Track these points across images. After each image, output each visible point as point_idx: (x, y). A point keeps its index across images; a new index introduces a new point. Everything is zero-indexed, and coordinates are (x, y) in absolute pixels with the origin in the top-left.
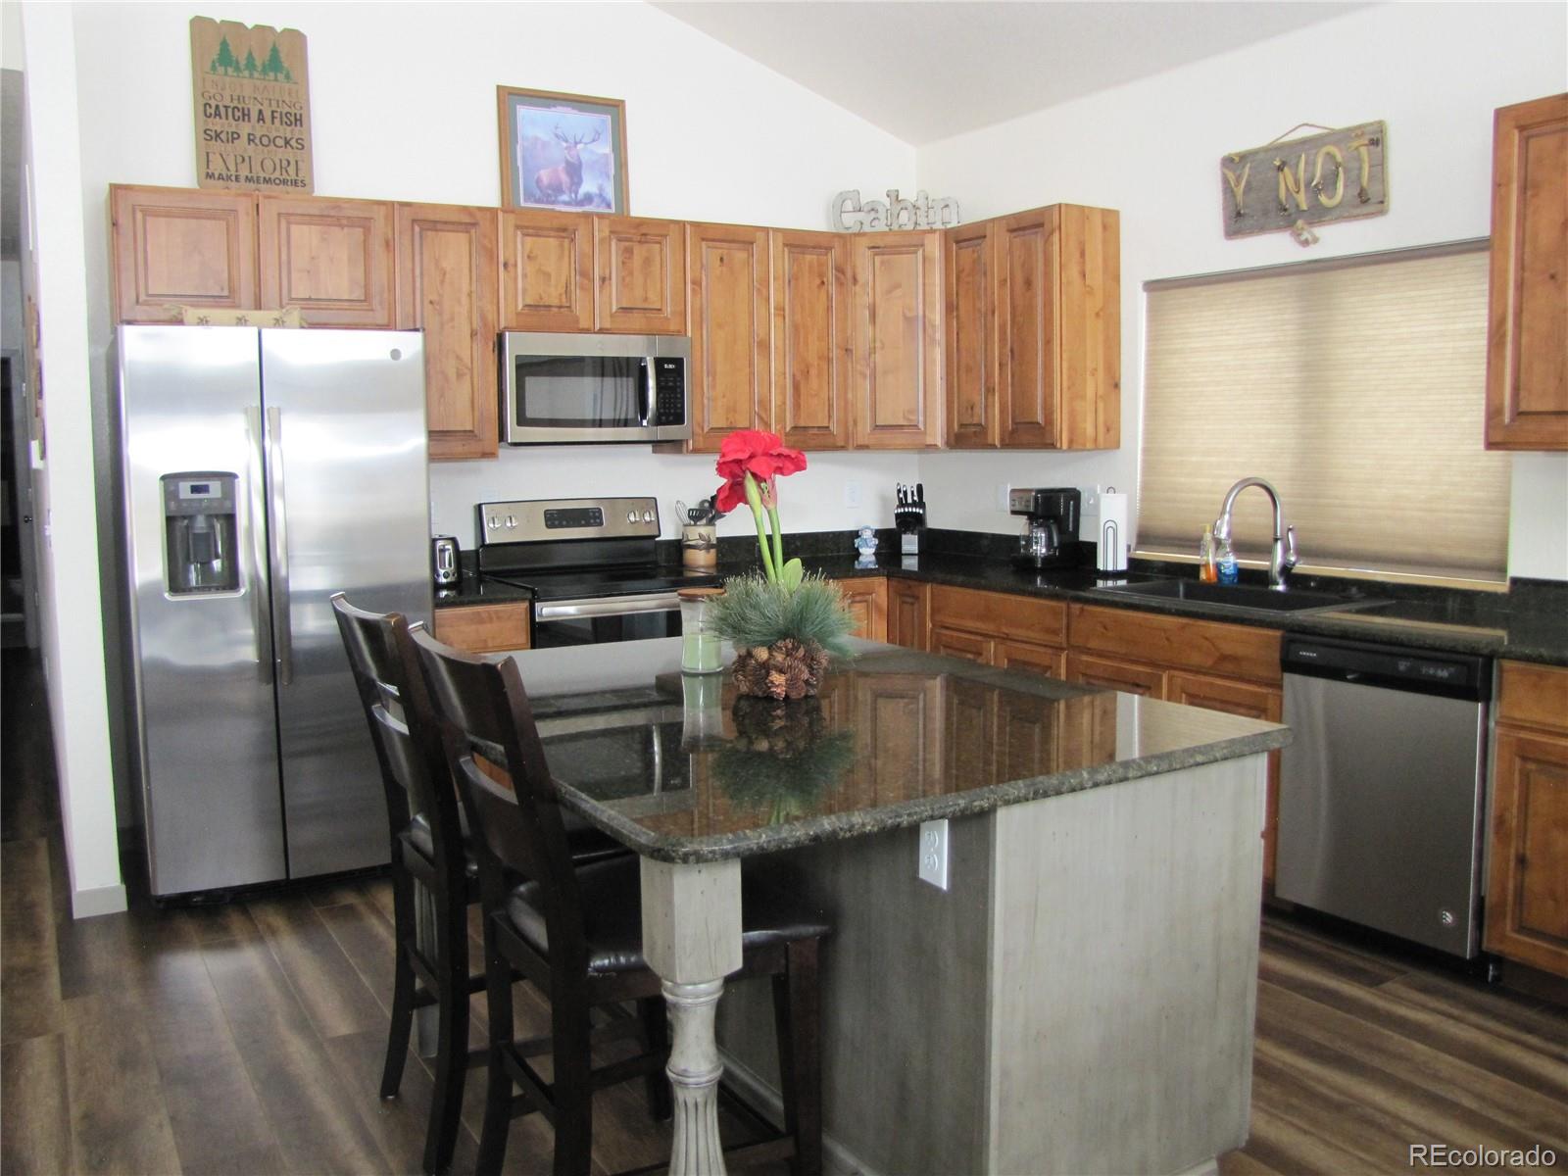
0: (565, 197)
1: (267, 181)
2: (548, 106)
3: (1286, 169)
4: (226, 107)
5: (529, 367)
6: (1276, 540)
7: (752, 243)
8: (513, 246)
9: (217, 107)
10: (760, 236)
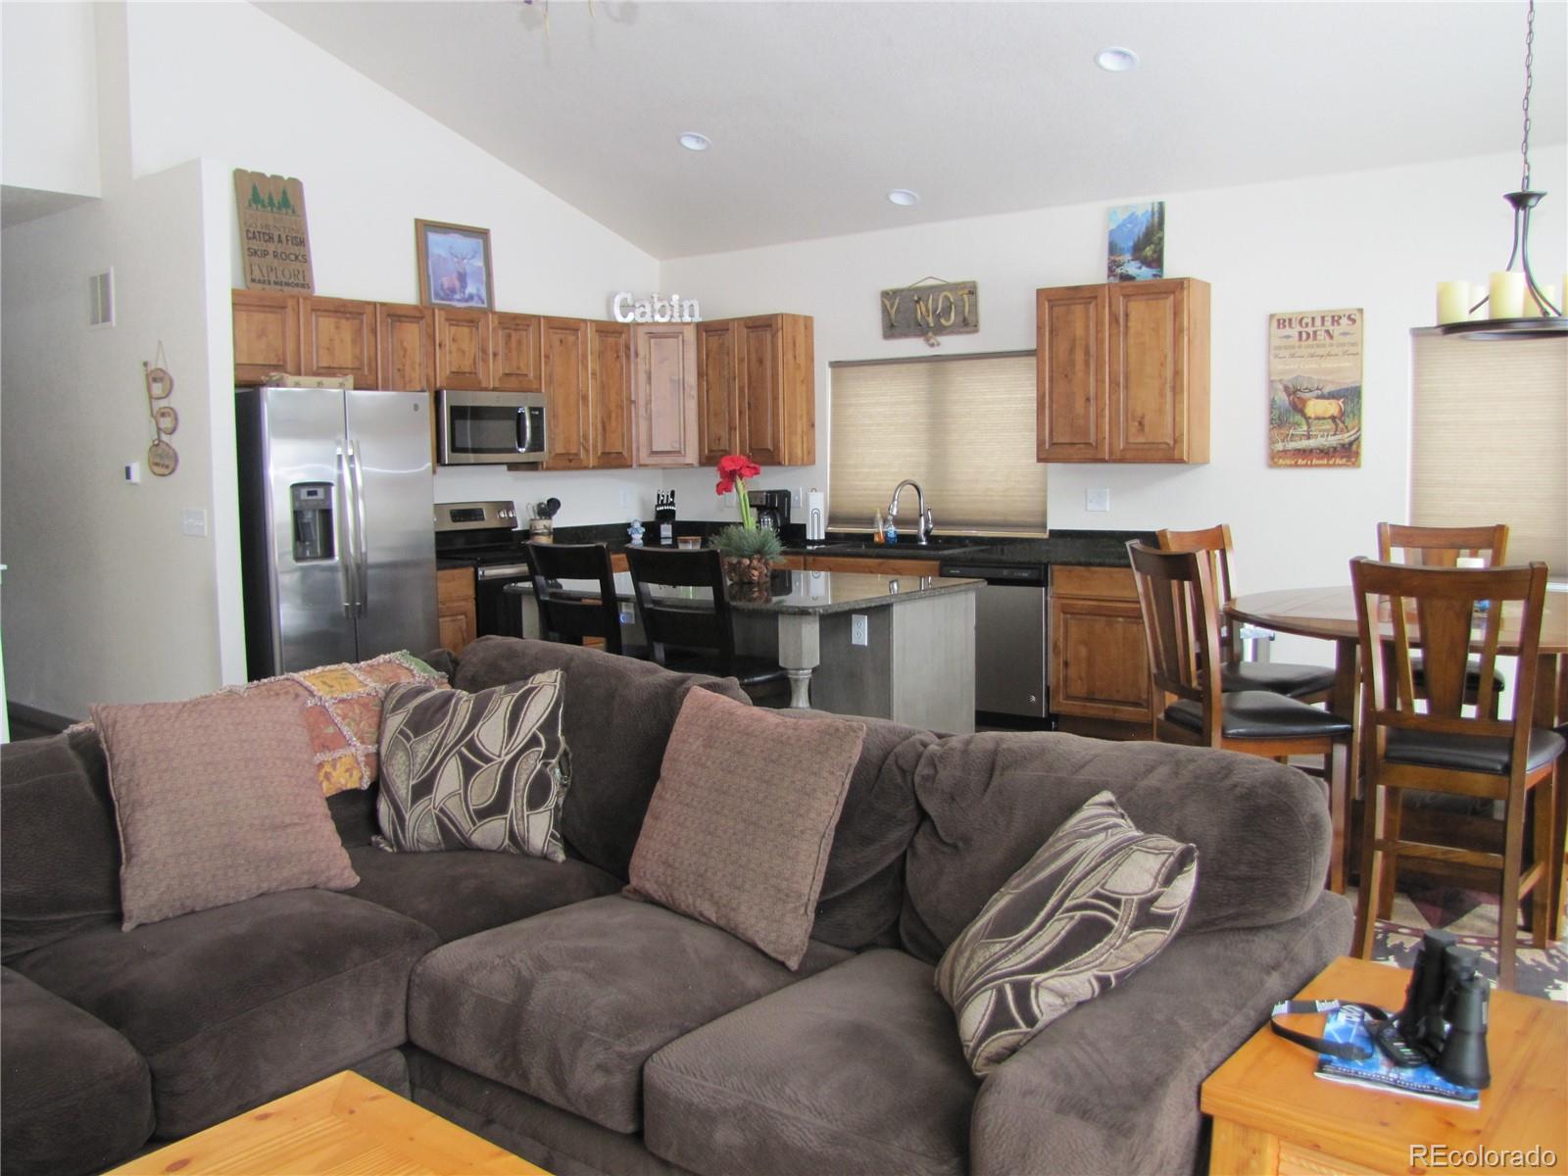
0: (457, 296)
1: (287, 284)
2: (445, 233)
3: (921, 303)
4: (259, 232)
5: (458, 413)
6: (921, 516)
7: (577, 330)
8: (443, 332)
9: (254, 233)
10: (582, 325)
